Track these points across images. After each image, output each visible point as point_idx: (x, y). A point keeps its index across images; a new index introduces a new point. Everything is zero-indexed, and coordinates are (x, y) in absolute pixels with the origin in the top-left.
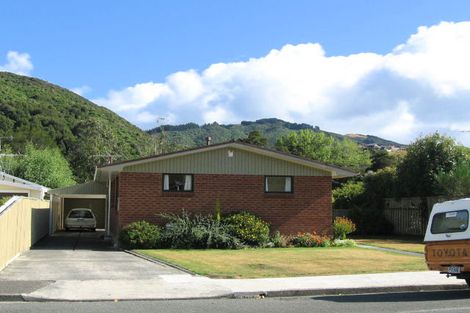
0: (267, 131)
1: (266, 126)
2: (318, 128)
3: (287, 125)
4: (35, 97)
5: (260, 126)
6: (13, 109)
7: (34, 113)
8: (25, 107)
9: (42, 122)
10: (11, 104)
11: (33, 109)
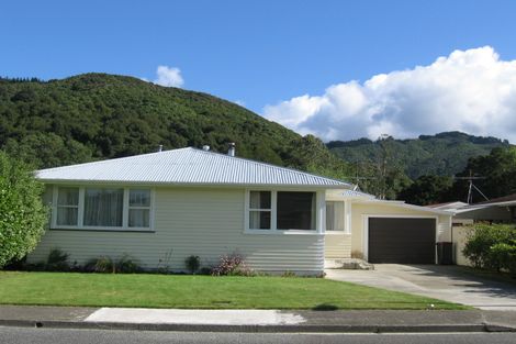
0: (449, 145)
1: (448, 141)
2: (506, 141)
3: (471, 138)
4: (204, 113)
5: (440, 140)
6: (185, 126)
7: (207, 130)
8: (197, 124)
9: (217, 140)
10: (182, 121)
11: (205, 126)
